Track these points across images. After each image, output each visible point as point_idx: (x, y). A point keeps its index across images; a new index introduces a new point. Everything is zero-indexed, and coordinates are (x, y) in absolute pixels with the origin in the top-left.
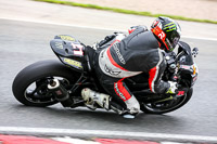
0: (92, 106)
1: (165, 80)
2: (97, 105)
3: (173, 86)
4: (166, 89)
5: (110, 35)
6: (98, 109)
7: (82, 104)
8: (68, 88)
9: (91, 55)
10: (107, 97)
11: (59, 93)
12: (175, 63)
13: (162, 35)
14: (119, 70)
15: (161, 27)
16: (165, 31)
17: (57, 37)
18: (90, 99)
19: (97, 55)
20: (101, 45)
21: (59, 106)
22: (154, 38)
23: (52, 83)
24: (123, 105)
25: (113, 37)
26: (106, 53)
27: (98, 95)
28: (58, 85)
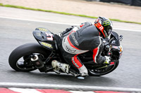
0: (58, 72)
1: (103, 55)
2: (61, 71)
3: (108, 59)
4: (104, 61)
5: (69, 28)
6: (61, 73)
7: (52, 70)
8: (43, 61)
9: (57, 40)
10: (68, 66)
11: (38, 63)
12: (109, 45)
13: (101, 28)
14: (75, 49)
15: (101, 23)
16: (103, 26)
17: (36, 29)
18: (57, 67)
19: (61, 40)
20: (64, 34)
21: (37, 71)
22: (96, 30)
23: (34, 57)
24: (77, 71)
25: (71, 29)
26: (66, 39)
27: (62, 65)
28: (37, 58)
